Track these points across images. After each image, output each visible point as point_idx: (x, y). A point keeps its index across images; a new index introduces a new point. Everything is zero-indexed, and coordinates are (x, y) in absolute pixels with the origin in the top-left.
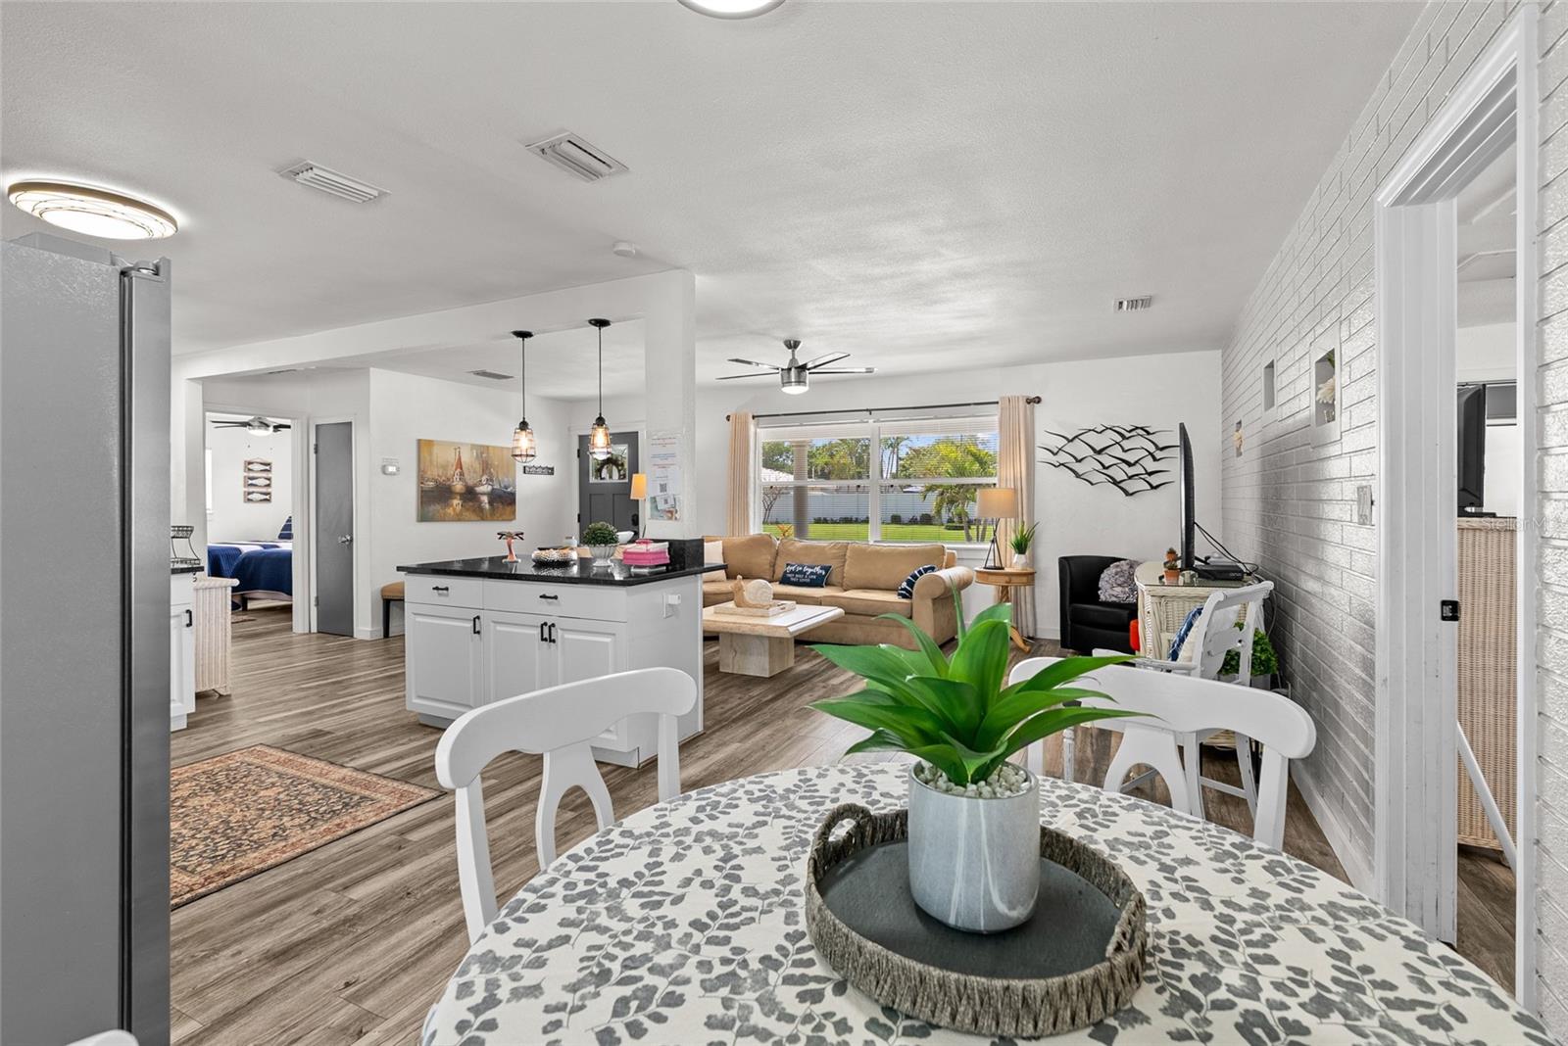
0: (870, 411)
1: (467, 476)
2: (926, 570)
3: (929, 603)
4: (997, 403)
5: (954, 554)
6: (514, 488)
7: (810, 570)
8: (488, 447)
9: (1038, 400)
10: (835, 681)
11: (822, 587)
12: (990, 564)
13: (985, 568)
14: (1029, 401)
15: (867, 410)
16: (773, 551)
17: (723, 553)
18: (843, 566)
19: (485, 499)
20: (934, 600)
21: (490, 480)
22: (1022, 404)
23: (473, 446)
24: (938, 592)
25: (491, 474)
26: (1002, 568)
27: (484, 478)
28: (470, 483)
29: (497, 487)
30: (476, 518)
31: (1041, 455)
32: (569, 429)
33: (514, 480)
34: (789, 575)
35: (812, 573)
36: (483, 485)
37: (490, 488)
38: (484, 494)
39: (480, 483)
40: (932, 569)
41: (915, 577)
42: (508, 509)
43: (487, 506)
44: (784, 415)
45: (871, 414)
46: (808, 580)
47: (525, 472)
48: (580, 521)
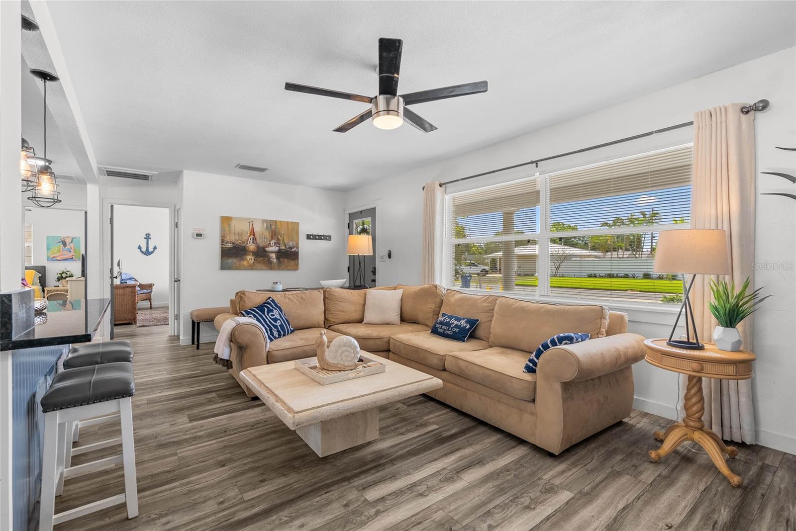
0: (536, 162)
1: (258, 240)
2: (561, 340)
3: (558, 387)
4: (691, 123)
5: (622, 317)
6: (298, 247)
7: (456, 323)
8: (276, 221)
9: (764, 105)
10: (372, 495)
11: (464, 341)
12: (681, 335)
13: (671, 343)
14: (746, 110)
15: (532, 162)
16: (438, 300)
17: (401, 300)
18: (491, 320)
19: (273, 256)
20: (567, 386)
21: (277, 243)
22: (733, 116)
23: (264, 221)
24: (570, 375)
25: (278, 239)
26: (700, 348)
27: (273, 242)
28: (261, 245)
29: (283, 247)
30: (266, 268)
31: (767, 184)
32: (344, 211)
33: (297, 244)
34: (438, 326)
35: (456, 326)
36: (271, 246)
37: (277, 249)
38: (272, 252)
39: (269, 245)
40: (570, 340)
41: (546, 347)
42: (292, 263)
43: (275, 260)
44: (462, 179)
45: (537, 167)
46: (451, 333)
47: (307, 239)
48: (349, 271)
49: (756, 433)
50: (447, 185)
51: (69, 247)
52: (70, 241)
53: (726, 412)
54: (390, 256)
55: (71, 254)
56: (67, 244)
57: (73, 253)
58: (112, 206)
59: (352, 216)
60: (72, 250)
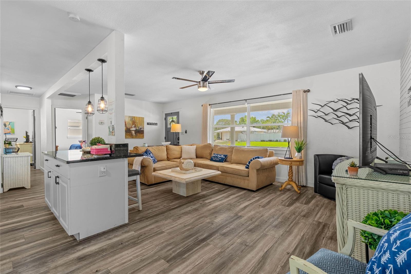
1: (127, 125)
2: (256, 158)
3: (255, 171)
4: (291, 93)
5: (273, 152)
6: (144, 129)
7: (220, 156)
8: (134, 117)
9: (309, 91)
11: (223, 162)
12: (287, 156)
13: (285, 158)
14: (305, 92)
15: (245, 100)
16: (211, 149)
17: (196, 150)
18: (232, 155)
19: (133, 132)
20: (258, 170)
21: (135, 127)
22: (302, 93)
23: (129, 117)
24: (258, 167)
25: (135, 125)
26: (292, 159)
27: (133, 126)
28: (128, 127)
29: (138, 128)
30: (130, 138)
31: (310, 113)
32: (163, 112)
33: (143, 127)
34: (213, 158)
35: (220, 157)
36: (132, 128)
37: (135, 129)
38: (133, 131)
39: (132, 127)
40: (258, 158)
41: (251, 160)
42: (141, 135)
43: (134, 134)
44: (218, 103)
45: (246, 101)
46: (218, 160)
47: (147, 125)
48: (165, 139)
49: (307, 183)
50: (212, 105)
51: (8, 127)
52: (9, 124)
53: (299, 177)
54: (186, 132)
55: (9, 131)
56: (7, 125)
57: (10, 130)
58: (55, 108)
59: (167, 115)
60: (9, 129)
